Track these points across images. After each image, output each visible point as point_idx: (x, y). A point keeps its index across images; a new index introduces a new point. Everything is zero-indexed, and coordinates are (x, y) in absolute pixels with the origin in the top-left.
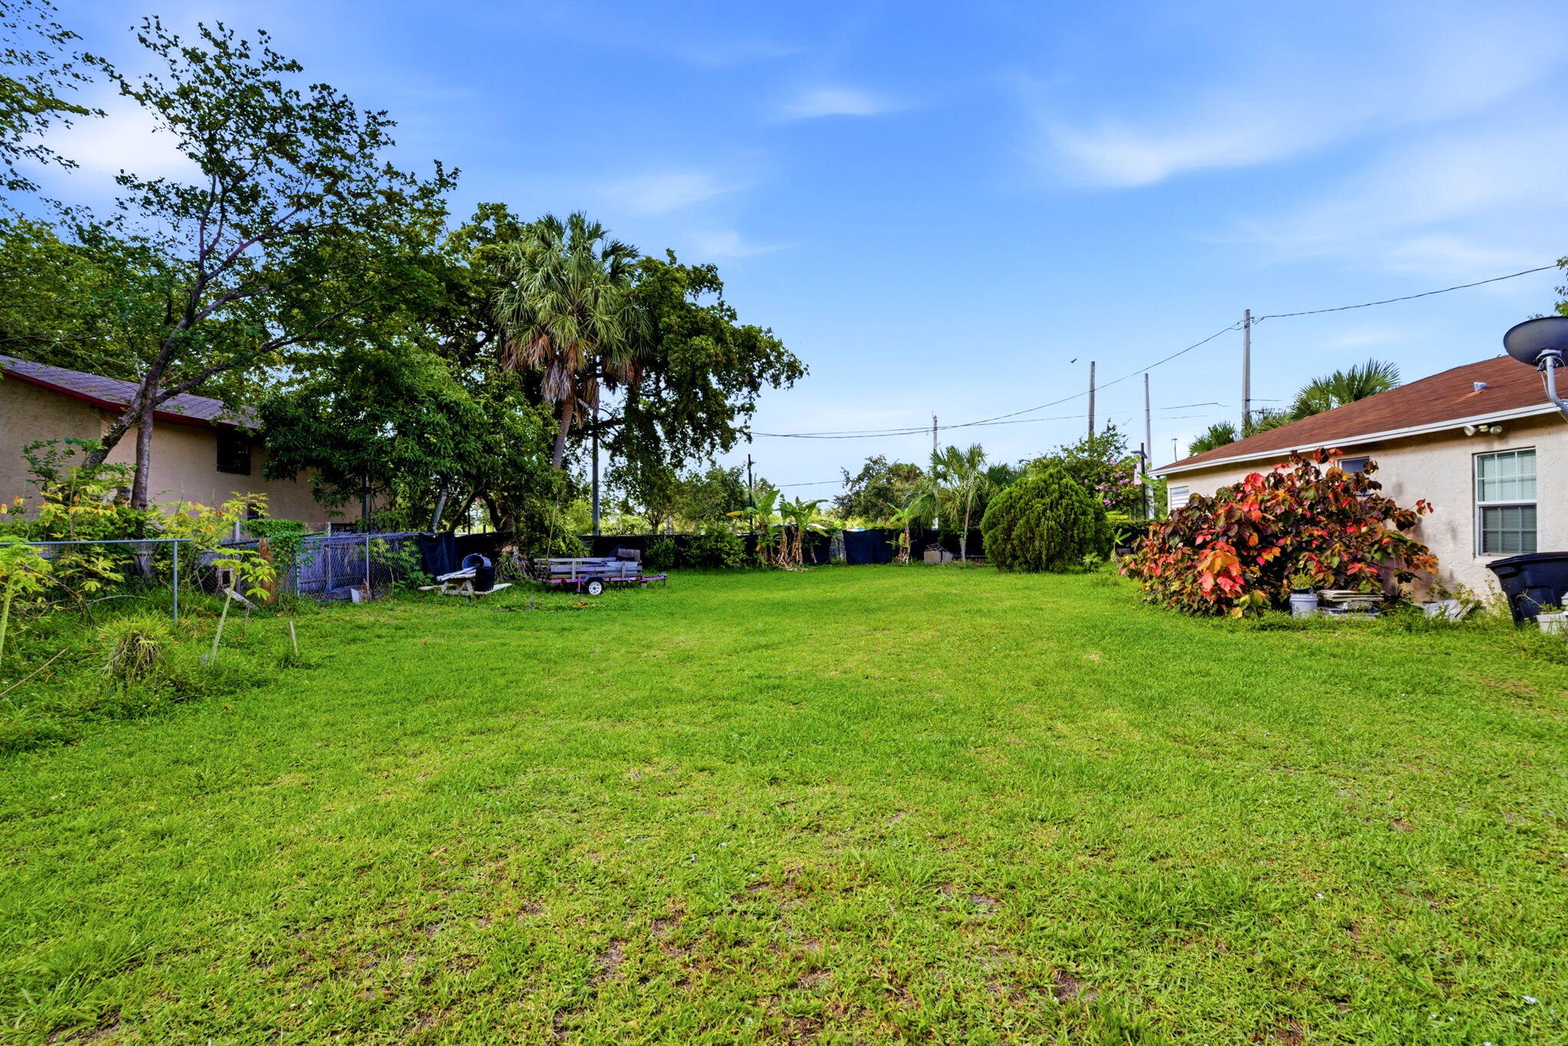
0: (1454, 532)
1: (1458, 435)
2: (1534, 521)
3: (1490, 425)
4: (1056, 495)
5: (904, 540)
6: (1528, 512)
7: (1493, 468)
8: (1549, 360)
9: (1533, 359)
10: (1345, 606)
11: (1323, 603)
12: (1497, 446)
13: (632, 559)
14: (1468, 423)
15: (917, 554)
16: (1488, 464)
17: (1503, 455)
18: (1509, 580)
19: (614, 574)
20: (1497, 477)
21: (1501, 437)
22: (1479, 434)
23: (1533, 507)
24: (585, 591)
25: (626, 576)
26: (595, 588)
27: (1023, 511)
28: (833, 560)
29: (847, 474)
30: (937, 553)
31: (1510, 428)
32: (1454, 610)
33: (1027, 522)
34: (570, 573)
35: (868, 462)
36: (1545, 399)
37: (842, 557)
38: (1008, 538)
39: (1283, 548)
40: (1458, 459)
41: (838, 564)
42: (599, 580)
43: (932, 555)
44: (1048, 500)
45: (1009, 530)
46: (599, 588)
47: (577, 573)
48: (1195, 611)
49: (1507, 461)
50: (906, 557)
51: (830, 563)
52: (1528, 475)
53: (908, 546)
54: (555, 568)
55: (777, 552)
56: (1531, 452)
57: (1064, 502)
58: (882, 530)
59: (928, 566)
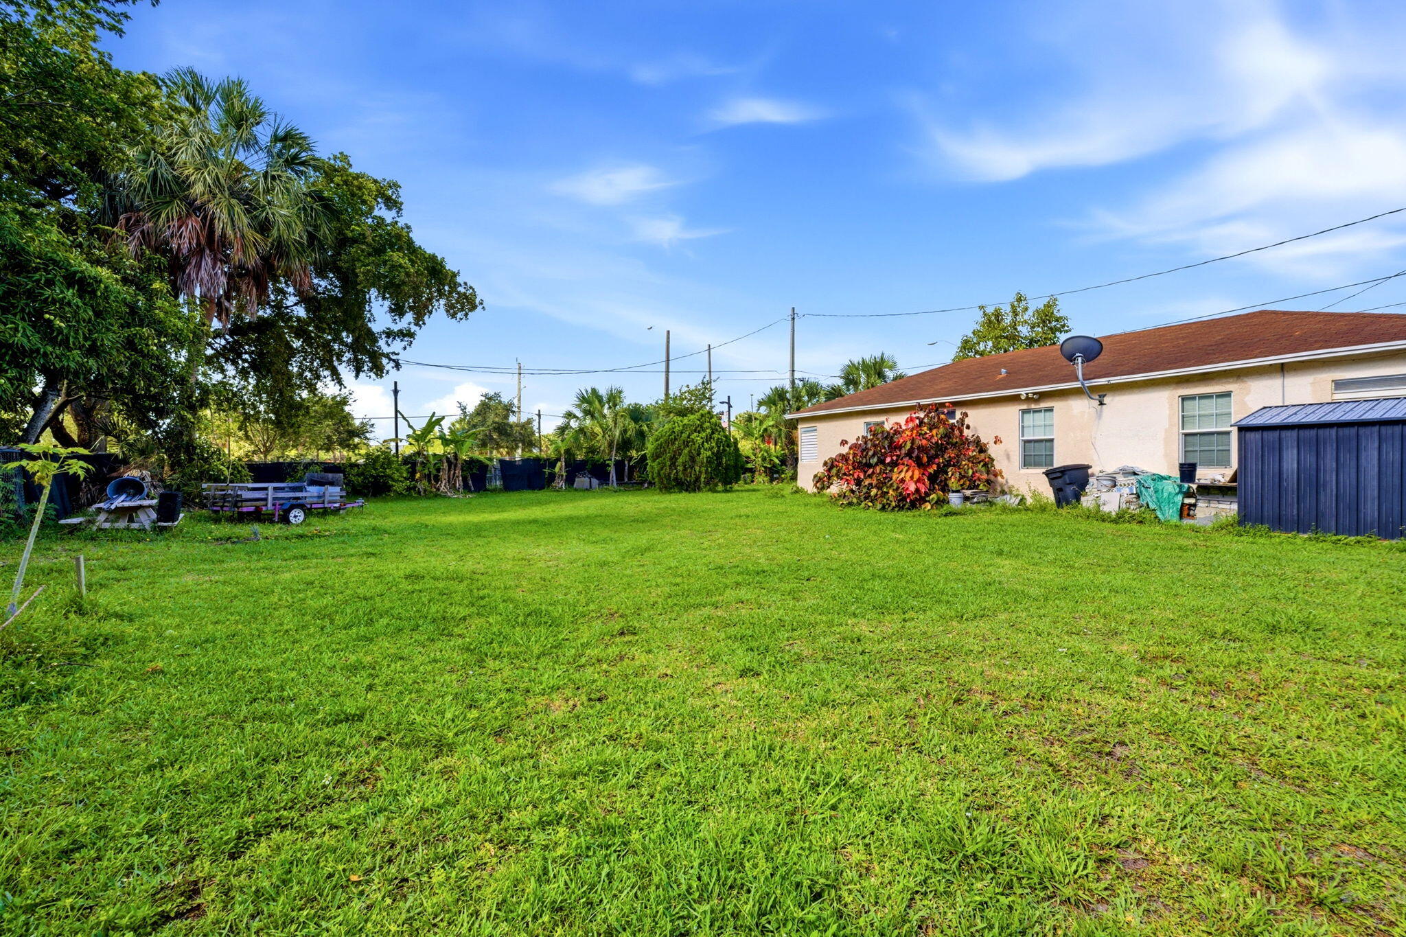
0: (1008, 457)
1: (1015, 399)
2: (1052, 449)
3: (1034, 394)
4: (709, 431)
5: (559, 468)
6: (1048, 444)
7: (1029, 418)
8: (1080, 359)
9: (1071, 358)
10: (975, 500)
11: (966, 499)
12: (1033, 406)
13: (332, 484)
14: (1023, 392)
15: (570, 481)
16: (1026, 416)
17: (1036, 411)
18: (1056, 482)
19: (315, 500)
20: (1031, 424)
21: (1036, 401)
22: (1028, 399)
23: (1052, 440)
24: (285, 520)
25: (330, 502)
26: (297, 516)
27: (686, 444)
28: (488, 486)
29: (464, 409)
30: (587, 480)
31: (1043, 396)
32: (1013, 501)
33: (690, 452)
34: (265, 499)
35: (483, 398)
36: (1077, 379)
37: (499, 483)
38: (673, 465)
39: (938, 465)
40: (1011, 413)
41: (494, 491)
42: (301, 507)
43: (582, 481)
44: (703, 435)
45: (674, 459)
46: (301, 516)
47: (274, 499)
48: (894, 508)
49: (1037, 415)
50: (562, 484)
51: (486, 490)
52: (1047, 423)
53: (565, 474)
54: (246, 495)
55: (437, 479)
56: (1050, 410)
57: (716, 436)
58: (537, 459)
59: (576, 490)
